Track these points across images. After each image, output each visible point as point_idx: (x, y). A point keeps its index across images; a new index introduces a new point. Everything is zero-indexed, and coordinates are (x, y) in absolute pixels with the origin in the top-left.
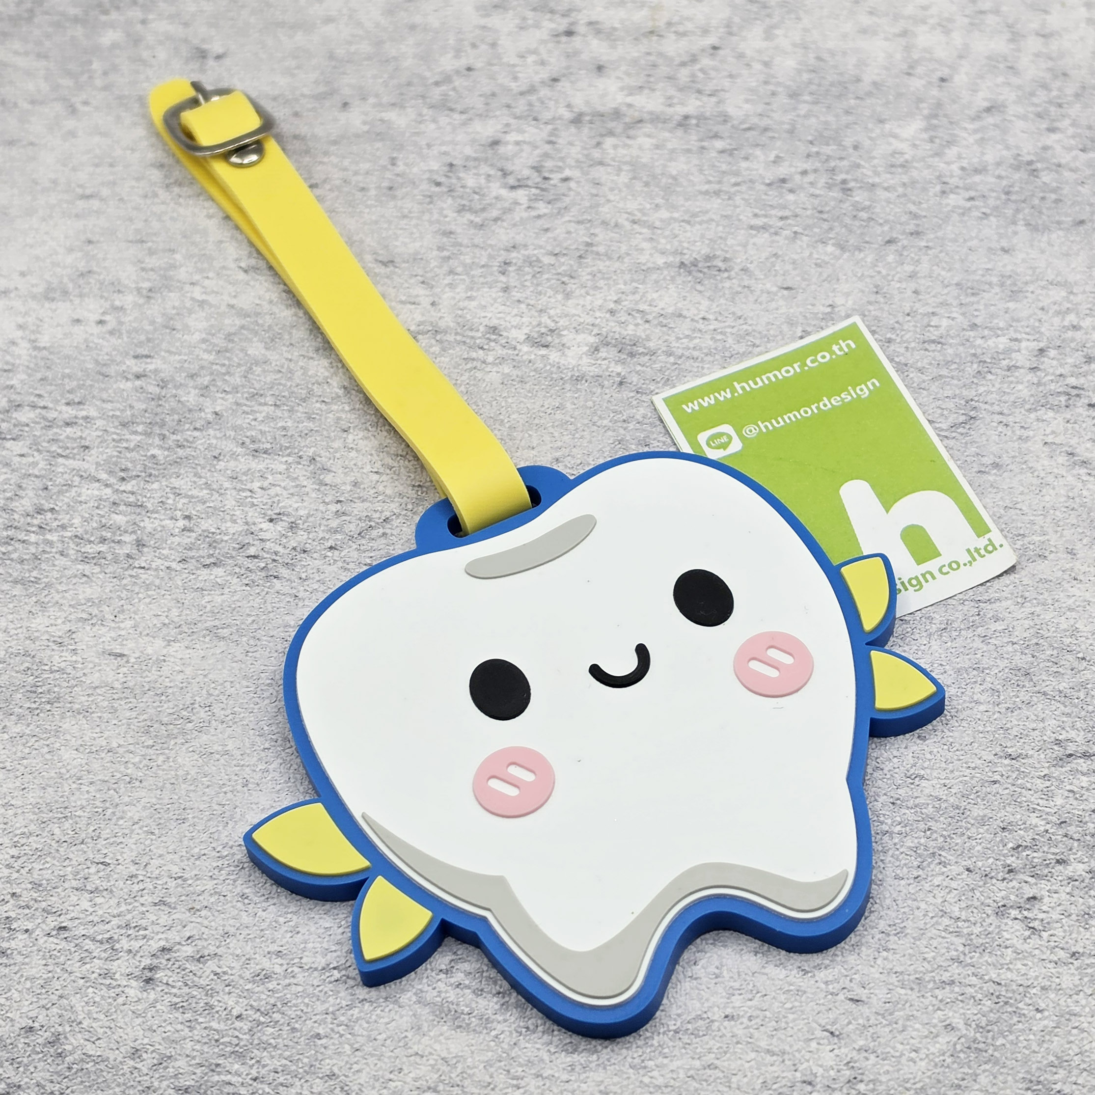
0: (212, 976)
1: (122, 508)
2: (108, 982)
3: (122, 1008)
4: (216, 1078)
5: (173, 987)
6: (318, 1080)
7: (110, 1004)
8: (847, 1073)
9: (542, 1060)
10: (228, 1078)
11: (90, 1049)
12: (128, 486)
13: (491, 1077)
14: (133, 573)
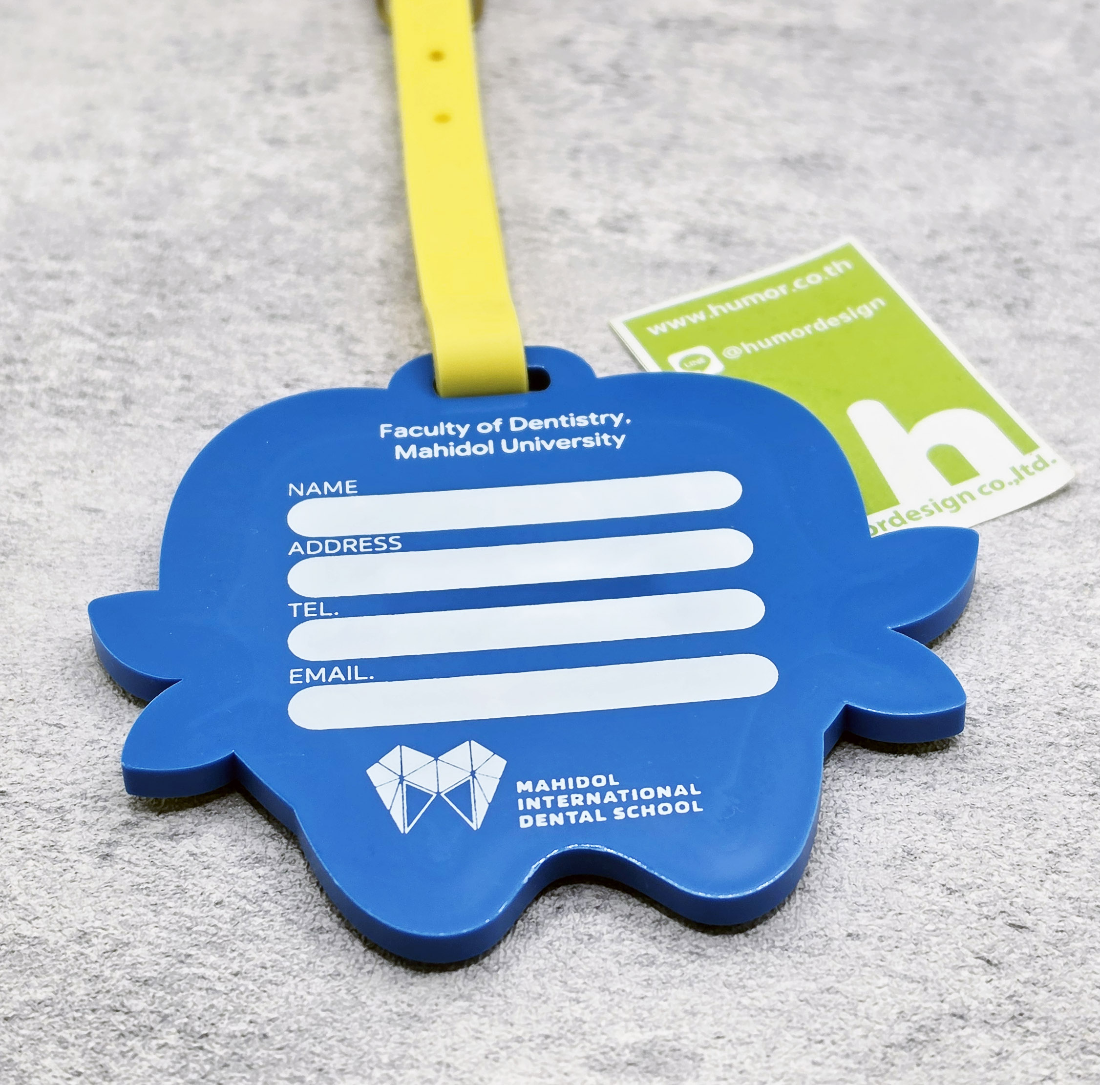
0: (187, 857)
1: (109, 363)
2: (54, 854)
3: (70, 885)
4: (185, 970)
5: (136, 865)
6: (317, 980)
7: (54, 880)
8: (1010, 1008)
9: (609, 973)
10: (201, 971)
11: (25, 929)
12: (119, 342)
13: (543, 987)
14: (118, 429)
